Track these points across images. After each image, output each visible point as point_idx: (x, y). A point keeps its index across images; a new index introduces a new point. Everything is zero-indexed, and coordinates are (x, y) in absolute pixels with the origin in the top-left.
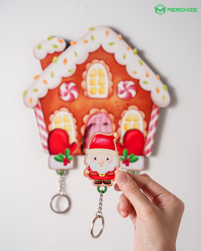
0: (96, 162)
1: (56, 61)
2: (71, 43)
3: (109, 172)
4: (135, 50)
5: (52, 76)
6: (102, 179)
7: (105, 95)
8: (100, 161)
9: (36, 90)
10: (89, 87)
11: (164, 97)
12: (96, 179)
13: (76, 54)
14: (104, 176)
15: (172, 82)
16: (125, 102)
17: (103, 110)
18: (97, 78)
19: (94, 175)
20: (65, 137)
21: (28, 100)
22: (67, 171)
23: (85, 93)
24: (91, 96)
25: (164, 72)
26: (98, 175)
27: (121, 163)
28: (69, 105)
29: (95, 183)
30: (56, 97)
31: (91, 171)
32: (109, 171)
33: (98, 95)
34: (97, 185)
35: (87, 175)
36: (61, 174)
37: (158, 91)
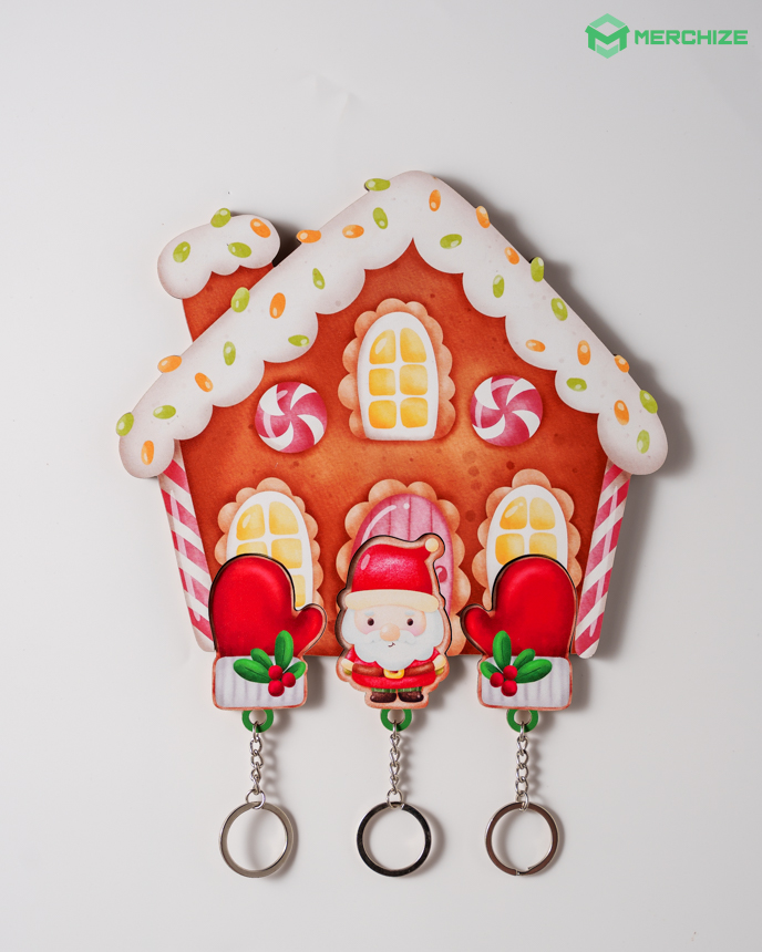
0: (374, 632)
1: (244, 303)
2: (301, 237)
3: (416, 663)
4: (539, 262)
5: (230, 358)
6: (395, 687)
7: (427, 431)
8: (385, 630)
9: (169, 412)
10: (366, 400)
11: (644, 437)
12: (377, 687)
13: (317, 275)
14: (400, 675)
15: (674, 381)
16: (501, 457)
17: (418, 487)
18: (397, 365)
19: (367, 675)
20: (275, 588)
21: (136, 449)
22: (285, 713)
23: (353, 422)
24: (373, 432)
25: (644, 345)
26: (381, 674)
27: (486, 682)
28: (291, 470)
29: (372, 700)
30: (245, 436)
31: (359, 662)
32: (415, 661)
33: (399, 432)
34: (381, 704)
35: (347, 674)
36: (259, 729)
37: (623, 415)
